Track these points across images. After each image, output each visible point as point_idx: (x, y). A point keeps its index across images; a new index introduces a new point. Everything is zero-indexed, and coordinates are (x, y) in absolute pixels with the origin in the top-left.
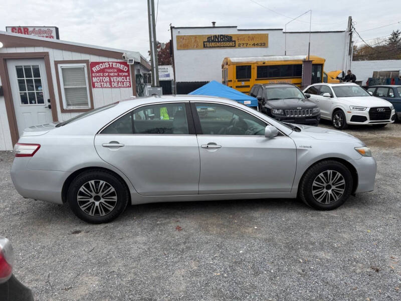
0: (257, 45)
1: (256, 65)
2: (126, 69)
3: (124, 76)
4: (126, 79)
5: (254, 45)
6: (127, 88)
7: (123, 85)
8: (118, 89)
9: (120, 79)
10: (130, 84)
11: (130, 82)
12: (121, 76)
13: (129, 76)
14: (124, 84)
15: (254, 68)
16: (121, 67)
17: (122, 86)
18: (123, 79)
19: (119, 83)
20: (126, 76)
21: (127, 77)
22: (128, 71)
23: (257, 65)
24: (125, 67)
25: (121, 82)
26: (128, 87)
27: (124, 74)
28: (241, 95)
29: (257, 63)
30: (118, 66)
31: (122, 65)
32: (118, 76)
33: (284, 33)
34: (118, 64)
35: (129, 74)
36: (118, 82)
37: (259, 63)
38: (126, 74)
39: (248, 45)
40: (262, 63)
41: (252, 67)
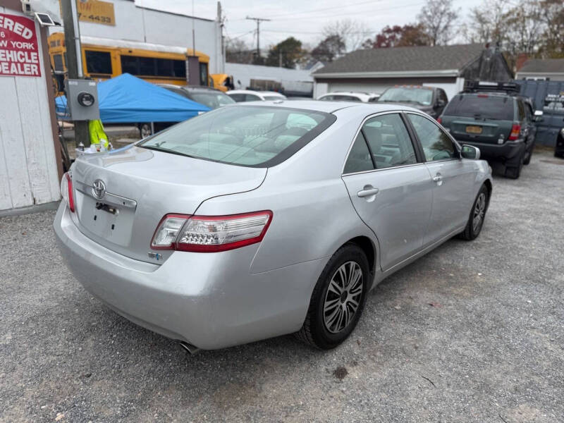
0: (97, 18)
1: (117, 52)
2: (28, 34)
3: (24, 50)
4: (30, 58)
5: (91, 17)
6: (34, 78)
7: (23, 69)
8: (11, 79)
9: (14, 56)
10: (39, 70)
11: (38, 65)
12: (17, 50)
13: (36, 50)
14: (26, 69)
15: (115, 58)
16: (17, 28)
17: (21, 72)
18: (22, 57)
19: (13, 65)
20: (29, 51)
21: (32, 54)
22: (33, 40)
23: (120, 53)
24: (27, 30)
25: (16, 63)
26: (35, 75)
27: (24, 45)
28: (186, 102)
29: (119, 49)
30: (8, 23)
31: (17, 24)
32: (10, 48)
33: (137, 7)
34: (7, 20)
35: (36, 46)
36: (10, 63)
37: (122, 50)
38: (30, 46)
39: (81, 17)
40: (127, 51)
41: (112, 55)
